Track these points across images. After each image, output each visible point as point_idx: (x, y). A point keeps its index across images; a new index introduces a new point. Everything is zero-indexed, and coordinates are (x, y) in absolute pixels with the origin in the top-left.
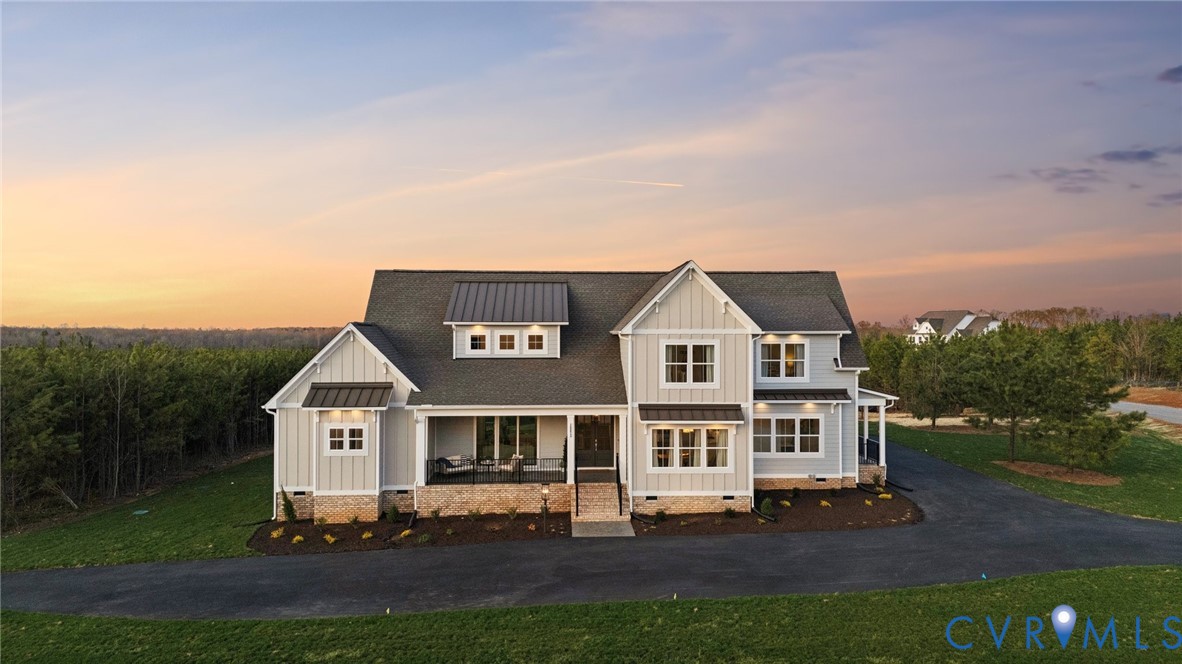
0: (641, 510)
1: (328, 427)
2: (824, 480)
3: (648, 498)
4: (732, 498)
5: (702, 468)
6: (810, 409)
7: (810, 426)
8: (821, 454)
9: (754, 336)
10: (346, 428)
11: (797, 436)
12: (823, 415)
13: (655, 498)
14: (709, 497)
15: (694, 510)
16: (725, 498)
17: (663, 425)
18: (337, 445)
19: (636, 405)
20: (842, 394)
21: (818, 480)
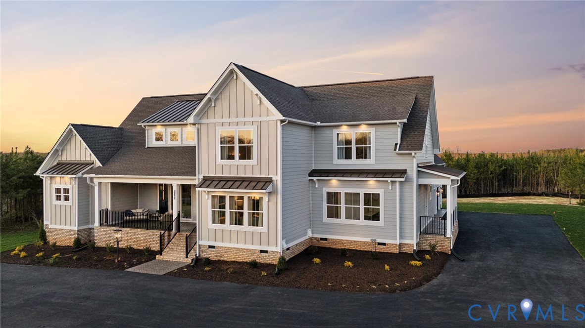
0: (204, 255)
1: (55, 186)
2: (384, 244)
3: (210, 247)
4: (266, 252)
5: (246, 226)
6: (372, 185)
7: (372, 199)
8: (381, 223)
9: (282, 121)
10: (62, 187)
11: (362, 207)
12: (383, 190)
13: (214, 247)
14: (250, 250)
15: (240, 260)
16: (262, 251)
17: (219, 192)
18: (58, 198)
19: (201, 177)
20: (402, 173)
21: (379, 244)
